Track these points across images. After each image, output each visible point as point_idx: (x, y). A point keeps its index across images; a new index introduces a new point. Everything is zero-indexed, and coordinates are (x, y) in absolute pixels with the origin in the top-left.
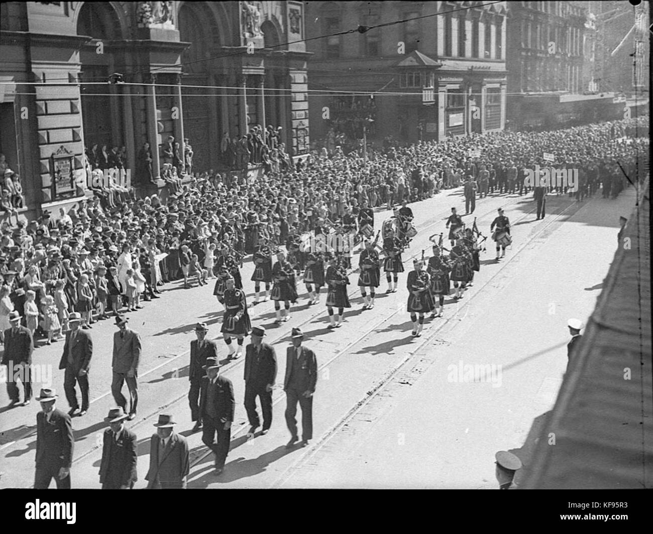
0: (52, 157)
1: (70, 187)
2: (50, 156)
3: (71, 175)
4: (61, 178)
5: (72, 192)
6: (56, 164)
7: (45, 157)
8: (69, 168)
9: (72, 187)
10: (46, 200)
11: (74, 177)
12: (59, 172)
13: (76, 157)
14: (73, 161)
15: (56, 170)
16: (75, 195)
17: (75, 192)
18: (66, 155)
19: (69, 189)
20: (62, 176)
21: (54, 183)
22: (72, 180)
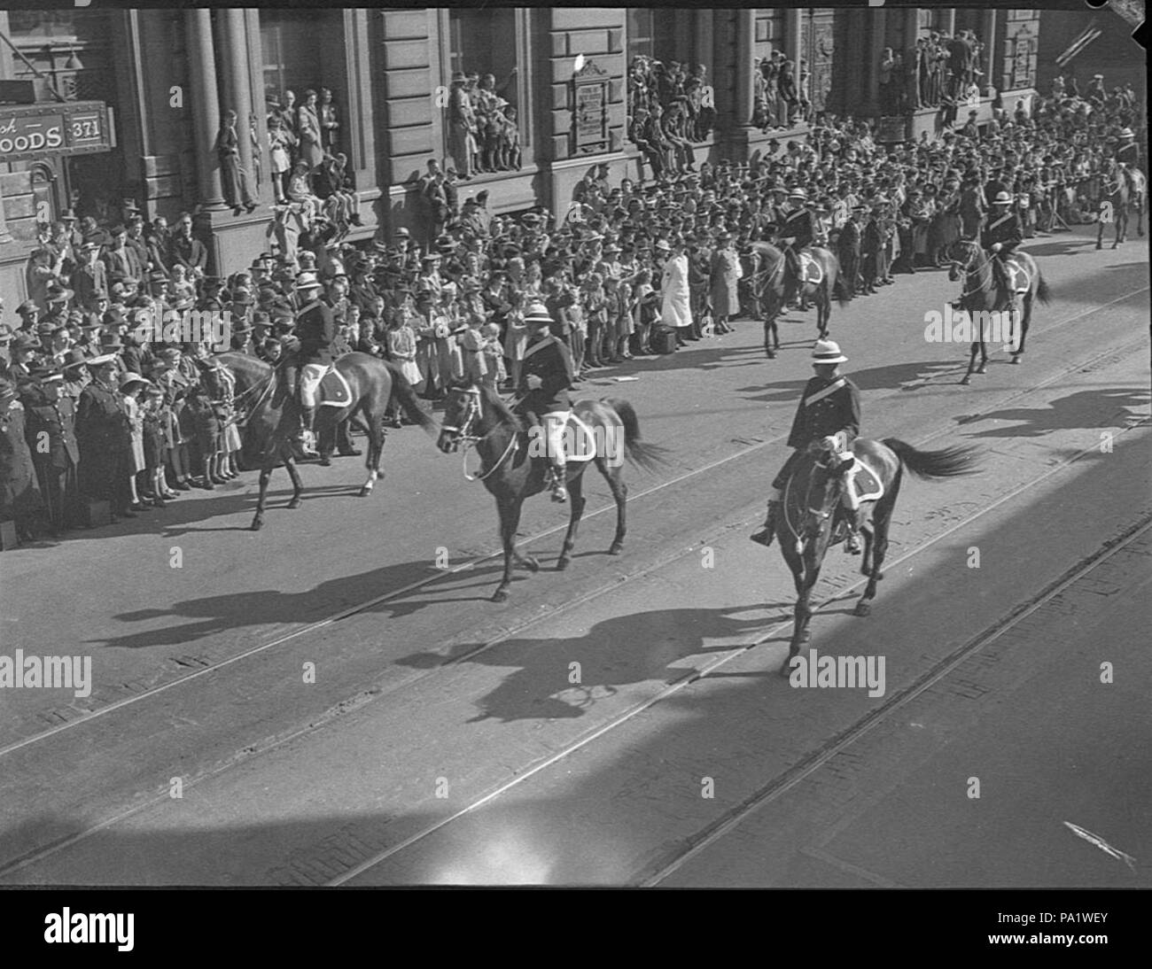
0: (573, 81)
1: (600, 135)
2: (569, 78)
3: (603, 112)
4: (585, 118)
5: (602, 144)
6: (579, 93)
7: (561, 79)
8: (600, 101)
9: (604, 136)
10: (559, 156)
11: (607, 116)
12: (583, 106)
13: (612, 80)
14: (607, 87)
15: (578, 103)
16: (607, 149)
17: (607, 144)
18: (595, 77)
19: (598, 138)
20: (589, 115)
21: (574, 127)
22: (604, 121)
